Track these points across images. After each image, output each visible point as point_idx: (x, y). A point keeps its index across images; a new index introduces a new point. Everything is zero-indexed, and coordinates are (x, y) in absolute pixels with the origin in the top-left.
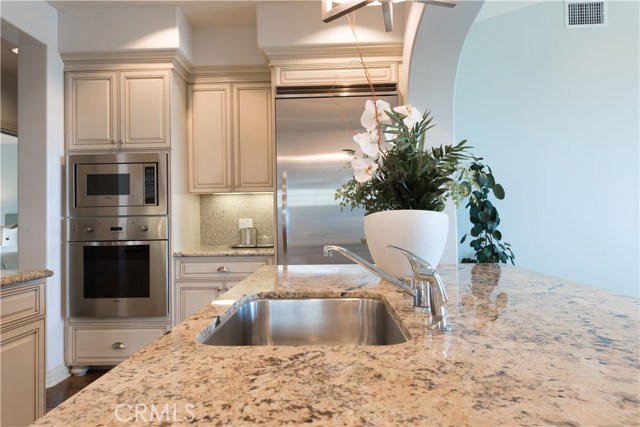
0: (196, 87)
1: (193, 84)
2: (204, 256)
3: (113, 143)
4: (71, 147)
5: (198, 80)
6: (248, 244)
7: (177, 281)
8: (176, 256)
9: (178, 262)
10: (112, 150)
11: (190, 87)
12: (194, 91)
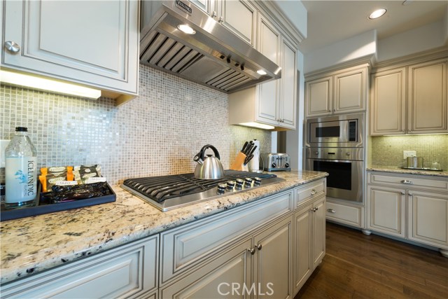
0: (377, 74)
1: (376, 73)
2: (390, 172)
3: (330, 111)
4: (308, 116)
5: (379, 70)
6: (415, 166)
7: (368, 184)
8: (368, 170)
9: (369, 174)
10: (329, 115)
11: (373, 76)
12: (375, 77)
